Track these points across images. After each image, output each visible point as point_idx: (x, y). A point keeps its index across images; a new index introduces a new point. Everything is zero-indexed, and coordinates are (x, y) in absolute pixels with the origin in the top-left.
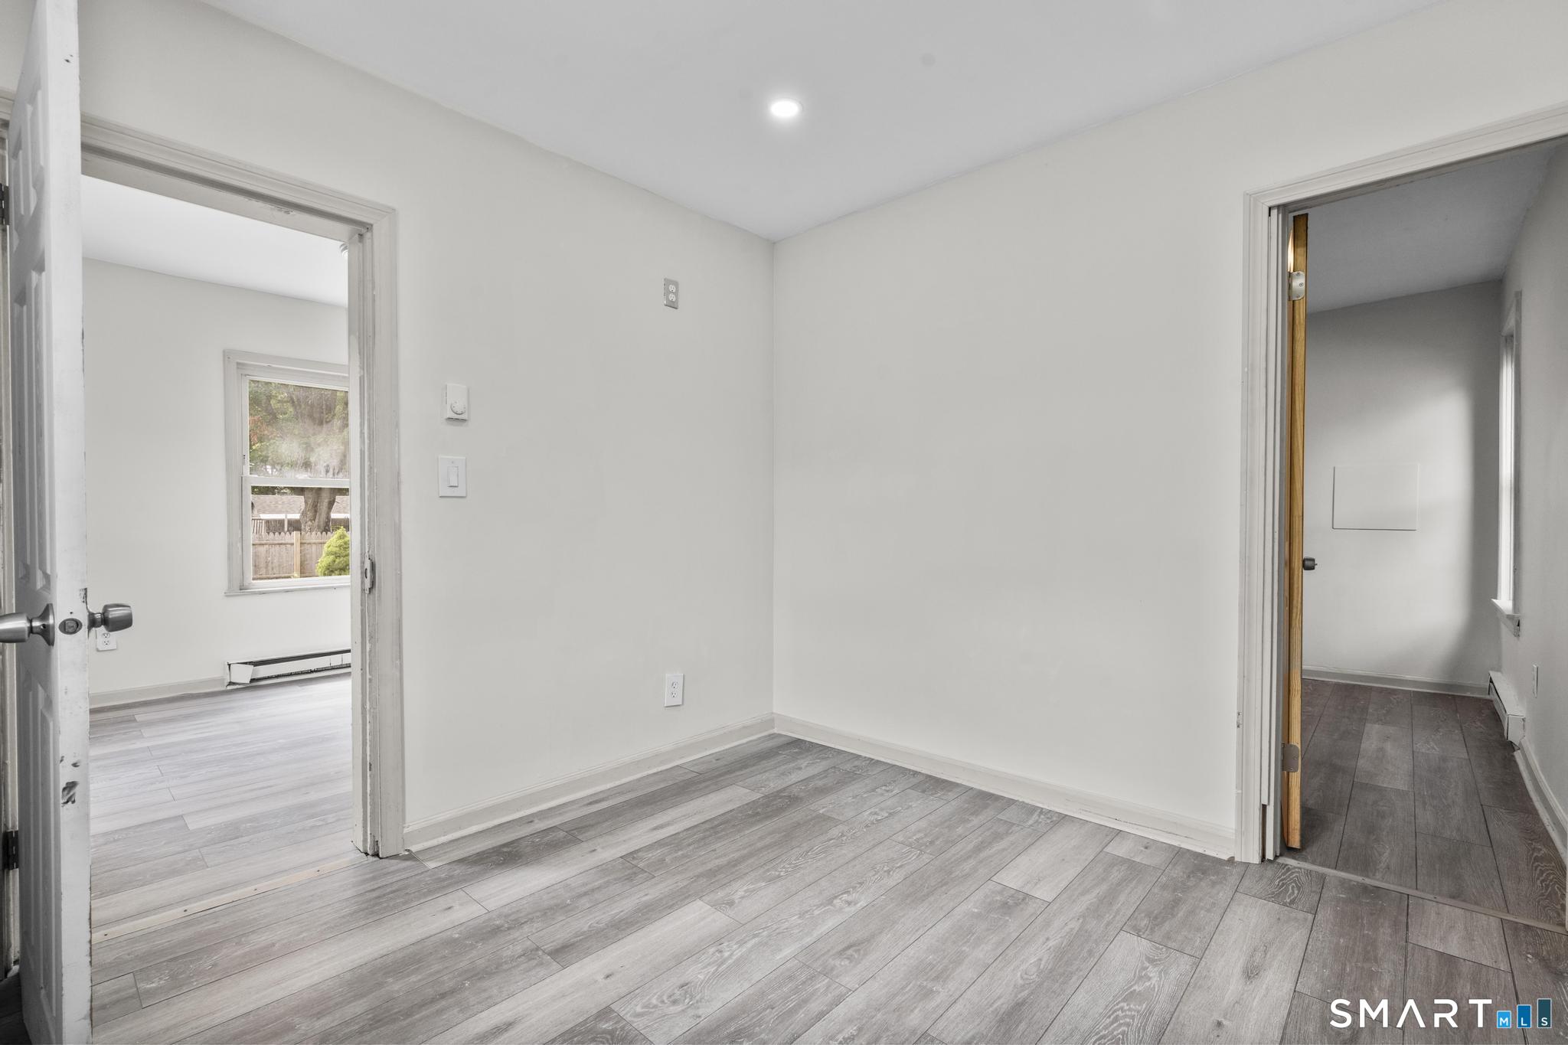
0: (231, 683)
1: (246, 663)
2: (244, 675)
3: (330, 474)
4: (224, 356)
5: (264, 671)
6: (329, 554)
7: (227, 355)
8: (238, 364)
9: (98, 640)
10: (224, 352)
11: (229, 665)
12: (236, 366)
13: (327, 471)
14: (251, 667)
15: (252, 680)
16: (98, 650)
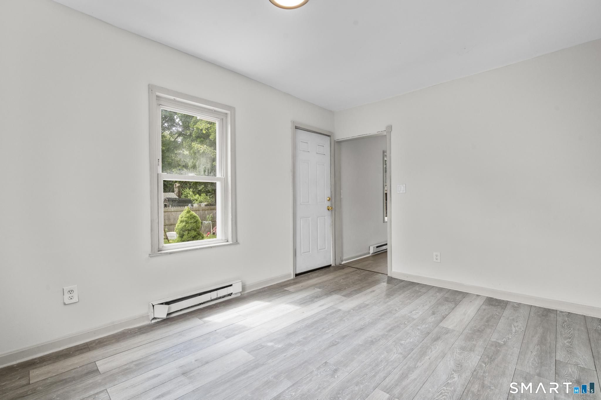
0: (154, 318)
1: (162, 304)
2: (162, 312)
3: (206, 173)
4: (149, 88)
5: (174, 307)
6: (181, 222)
7: (151, 88)
8: (157, 96)
9: (64, 296)
10: (149, 85)
11: (153, 306)
12: (155, 98)
13: (205, 171)
14: (167, 306)
15: (168, 314)
16: (65, 304)
